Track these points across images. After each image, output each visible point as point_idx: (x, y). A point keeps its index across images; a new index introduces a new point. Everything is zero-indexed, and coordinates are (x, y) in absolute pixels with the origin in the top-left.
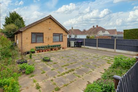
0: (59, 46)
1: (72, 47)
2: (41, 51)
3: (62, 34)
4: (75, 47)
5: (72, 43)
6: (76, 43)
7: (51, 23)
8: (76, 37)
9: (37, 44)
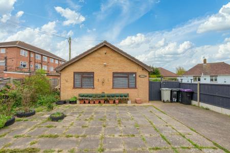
0: (125, 96)
1: (164, 102)
2: (87, 102)
3: (135, 73)
4: (172, 101)
5: (166, 94)
6: (175, 93)
7: (108, 55)
8: (216, 80)
9: (82, 90)
